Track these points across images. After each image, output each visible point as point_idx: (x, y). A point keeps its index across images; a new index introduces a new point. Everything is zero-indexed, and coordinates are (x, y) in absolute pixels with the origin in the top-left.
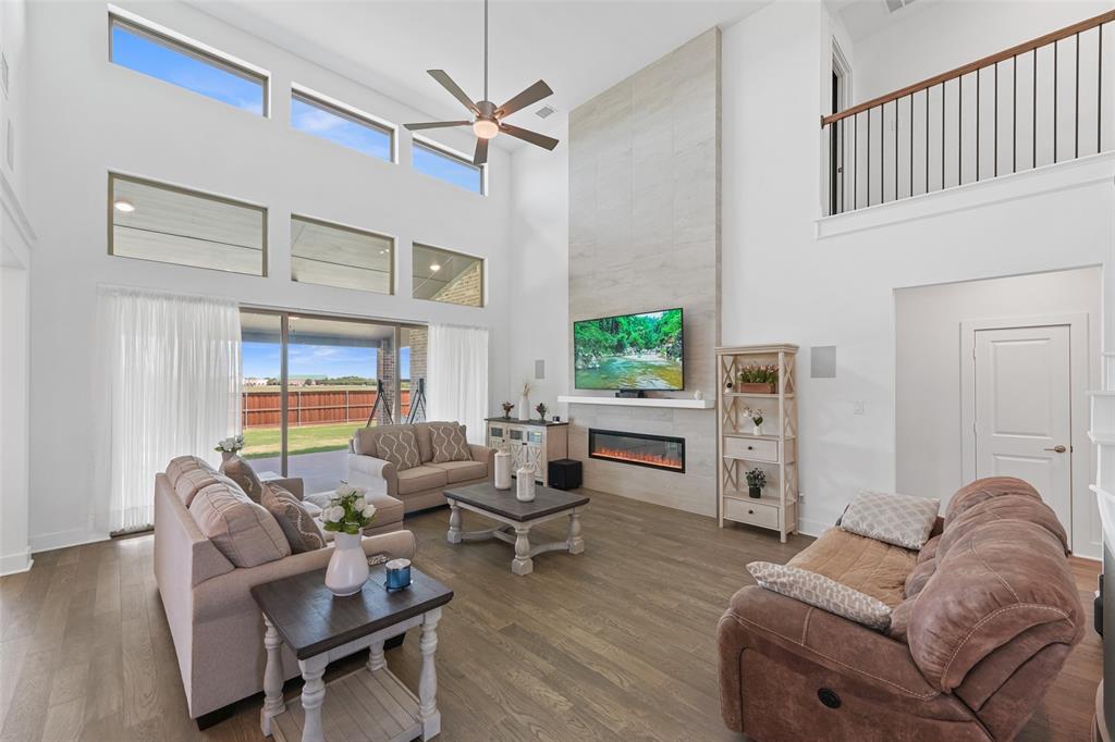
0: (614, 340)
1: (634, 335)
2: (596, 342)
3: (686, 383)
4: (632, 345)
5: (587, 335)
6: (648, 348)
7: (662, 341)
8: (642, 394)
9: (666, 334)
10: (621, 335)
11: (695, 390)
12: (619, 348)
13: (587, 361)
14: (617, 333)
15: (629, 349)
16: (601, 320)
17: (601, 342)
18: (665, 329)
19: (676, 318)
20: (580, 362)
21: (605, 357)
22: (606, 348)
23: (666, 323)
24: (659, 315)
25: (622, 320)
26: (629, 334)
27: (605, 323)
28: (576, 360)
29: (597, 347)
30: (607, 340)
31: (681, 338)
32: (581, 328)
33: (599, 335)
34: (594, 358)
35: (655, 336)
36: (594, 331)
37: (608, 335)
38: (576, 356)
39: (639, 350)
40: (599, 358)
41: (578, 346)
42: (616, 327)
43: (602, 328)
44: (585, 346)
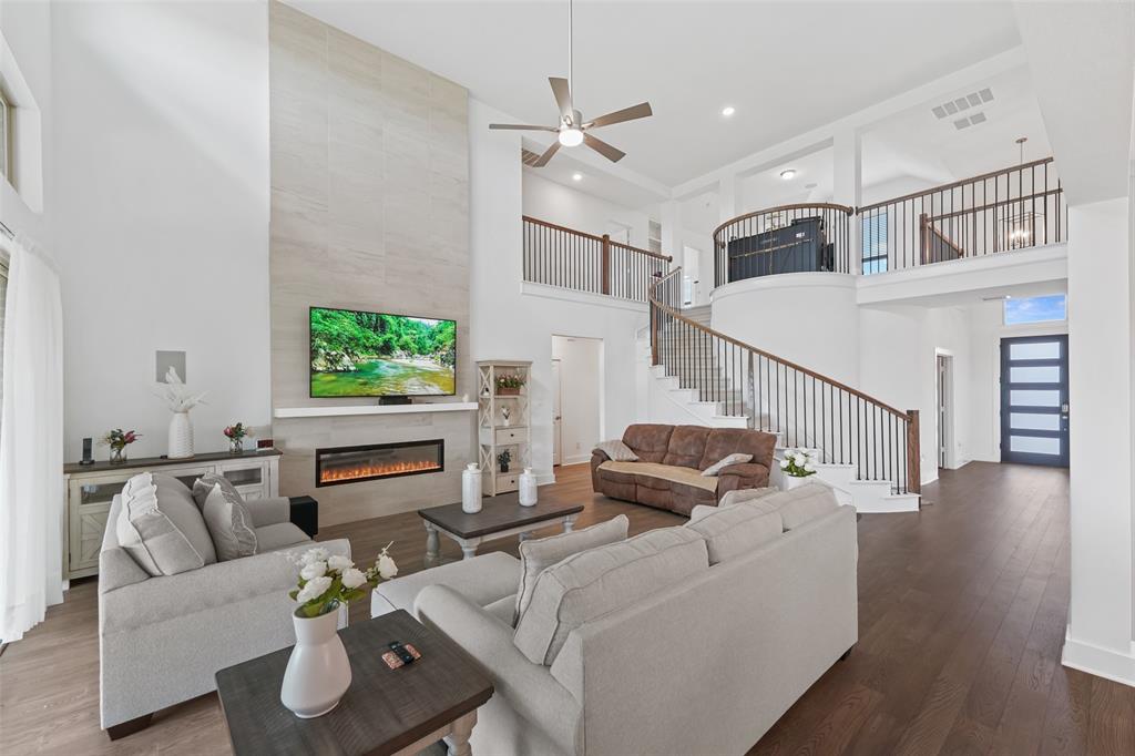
0: (380, 340)
1: (405, 337)
2: (351, 339)
3: (455, 391)
4: (403, 348)
5: (335, 328)
6: (421, 354)
7: (436, 348)
8: (404, 399)
9: (441, 342)
10: (388, 335)
11: (463, 395)
12: (386, 349)
13: (334, 361)
14: (383, 332)
15: (399, 352)
16: (360, 313)
17: (358, 340)
18: (439, 337)
19: (450, 329)
20: (320, 364)
21: (364, 359)
22: (366, 348)
23: (441, 332)
24: (434, 323)
25: (389, 318)
26: (400, 336)
27: (365, 318)
28: (312, 359)
29: (351, 345)
30: (368, 339)
31: (454, 347)
32: (325, 317)
33: (355, 331)
34: (346, 358)
35: (429, 343)
36: (347, 326)
37: (370, 333)
38: (313, 354)
39: (411, 355)
40: (355, 358)
41: (318, 341)
42: (381, 326)
43: (360, 323)
44: (329, 341)
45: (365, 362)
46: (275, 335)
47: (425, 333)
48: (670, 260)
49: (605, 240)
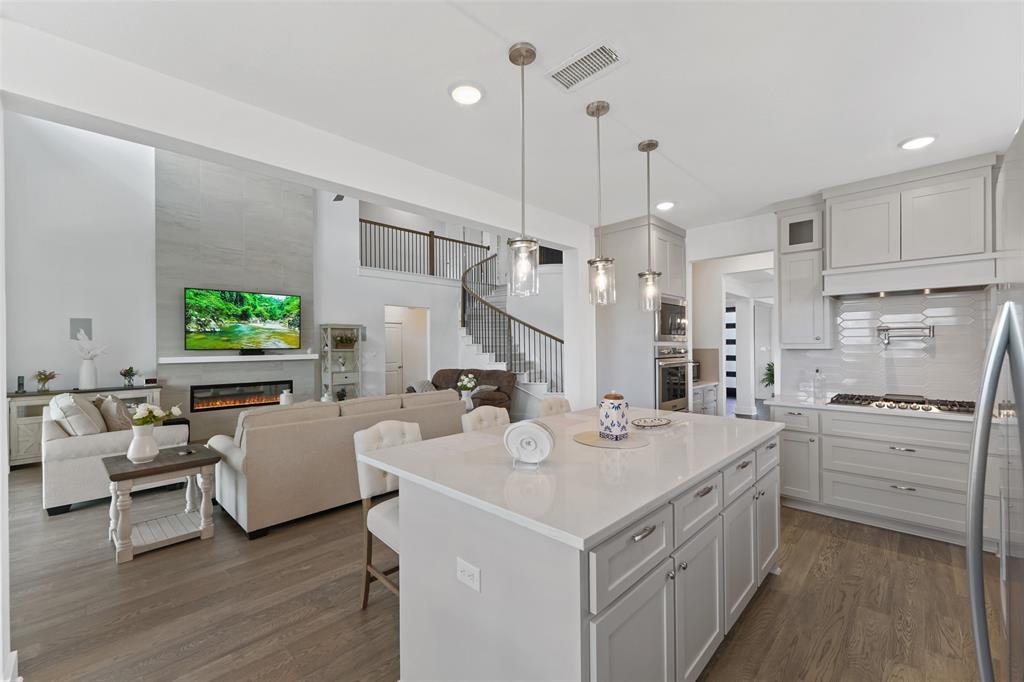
0: (240, 311)
1: (259, 308)
2: (216, 310)
3: (301, 346)
4: (257, 316)
5: (204, 302)
6: (272, 319)
7: (284, 316)
8: (260, 352)
9: (288, 312)
10: (246, 307)
11: (307, 349)
12: (245, 316)
13: (203, 325)
14: (242, 304)
15: (254, 318)
16: (223, 292)
17: (222, 310)
18: (286, 308)
19: (296, 302)
20: (193, 327)
21: (227, 323)
22: (228, 316)
23: (288, 304)
24: (282, 298)
25: (246, 295)
26: (255, 307)
27: (228, 295)
28: (186, 323)
29: (217, 314)
30: (230, 309)
31: (299, 315)
32: (196, 295)
33: (220, 304)
34: (213, 323)
35: (278, 312)
36: (214, 300)
37: (232, 305)
38: (187, 320)
39: (264, 320)
40: (220, 323)
41: (191, 311)
42: (240, 300)
43: (224, 298)
44: (200, 311)
45: (227, 325)
46: (160, 307)
47: (275, 305)
48: (488, 248)
49: (431, 235)
